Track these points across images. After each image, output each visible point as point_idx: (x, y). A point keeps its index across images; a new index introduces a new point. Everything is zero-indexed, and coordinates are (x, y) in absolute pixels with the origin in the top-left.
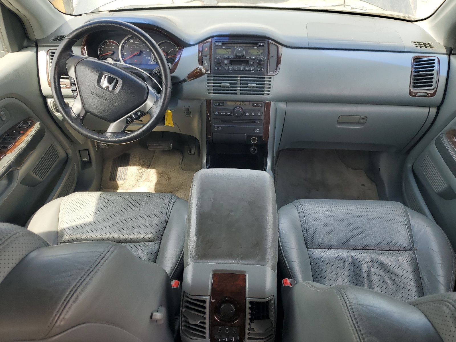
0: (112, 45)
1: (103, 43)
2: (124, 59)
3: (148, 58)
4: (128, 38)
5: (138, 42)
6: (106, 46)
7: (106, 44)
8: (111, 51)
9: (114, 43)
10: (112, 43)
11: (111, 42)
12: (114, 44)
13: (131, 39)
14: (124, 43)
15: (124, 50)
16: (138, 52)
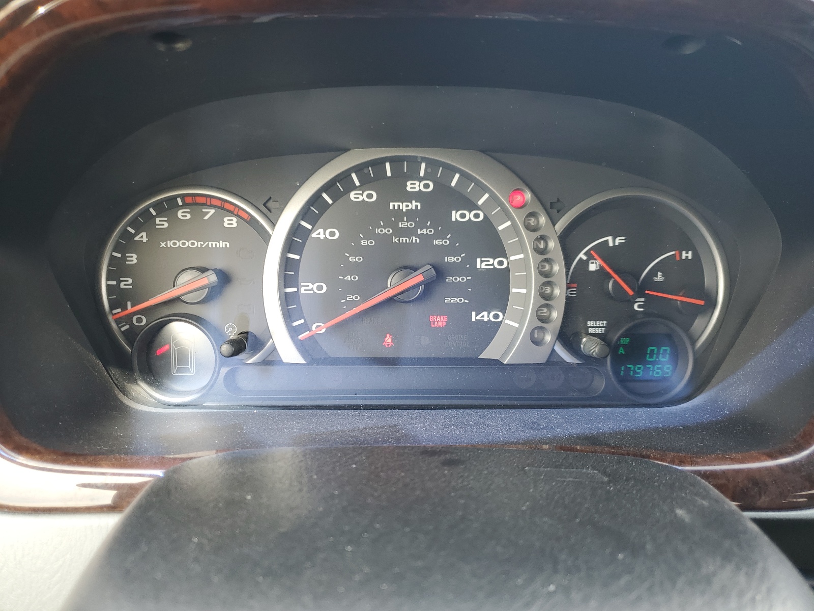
0: (216, 230)
1: (146, 210)
2: (306, 327)
3: (486, 316)
4: (344, 177)
5: (414, 205)
6: (166, 234)
7: (162, 223)
8: (203, 270)
9: (232, 213)
10: (212, 211)
11: (208, 202)
12: (231, 222)
13: (366, 183)
14: (304, 213)
15: (306, 259)
16: (417, 278)
